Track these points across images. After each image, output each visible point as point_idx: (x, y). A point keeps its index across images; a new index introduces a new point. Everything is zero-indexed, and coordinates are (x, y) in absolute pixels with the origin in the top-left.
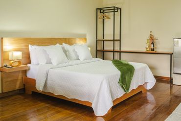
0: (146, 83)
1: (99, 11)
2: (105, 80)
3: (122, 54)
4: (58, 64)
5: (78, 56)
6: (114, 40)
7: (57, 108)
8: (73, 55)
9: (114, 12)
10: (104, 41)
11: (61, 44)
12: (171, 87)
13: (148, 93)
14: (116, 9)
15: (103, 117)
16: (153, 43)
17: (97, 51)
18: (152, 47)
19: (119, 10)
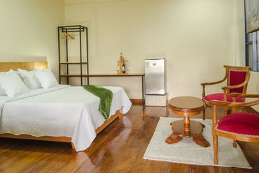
0: (122, 107)
1: (61, 30)
2: (85, 109)
3: (90, 78)
4: (16, 96)
5: (40, 84)
6: (81, 63)
7: (20, 152)
8: (33, 82)
9: (80, 31)
10: (68, 64)
11: (16, 70)
12: (144, 109)
13: (124, 118)
14: (82, 29)
15: (85, 151)
16: (124, 65)
17: (60, 76)
18: (123, 69)
19: (85, 30)
